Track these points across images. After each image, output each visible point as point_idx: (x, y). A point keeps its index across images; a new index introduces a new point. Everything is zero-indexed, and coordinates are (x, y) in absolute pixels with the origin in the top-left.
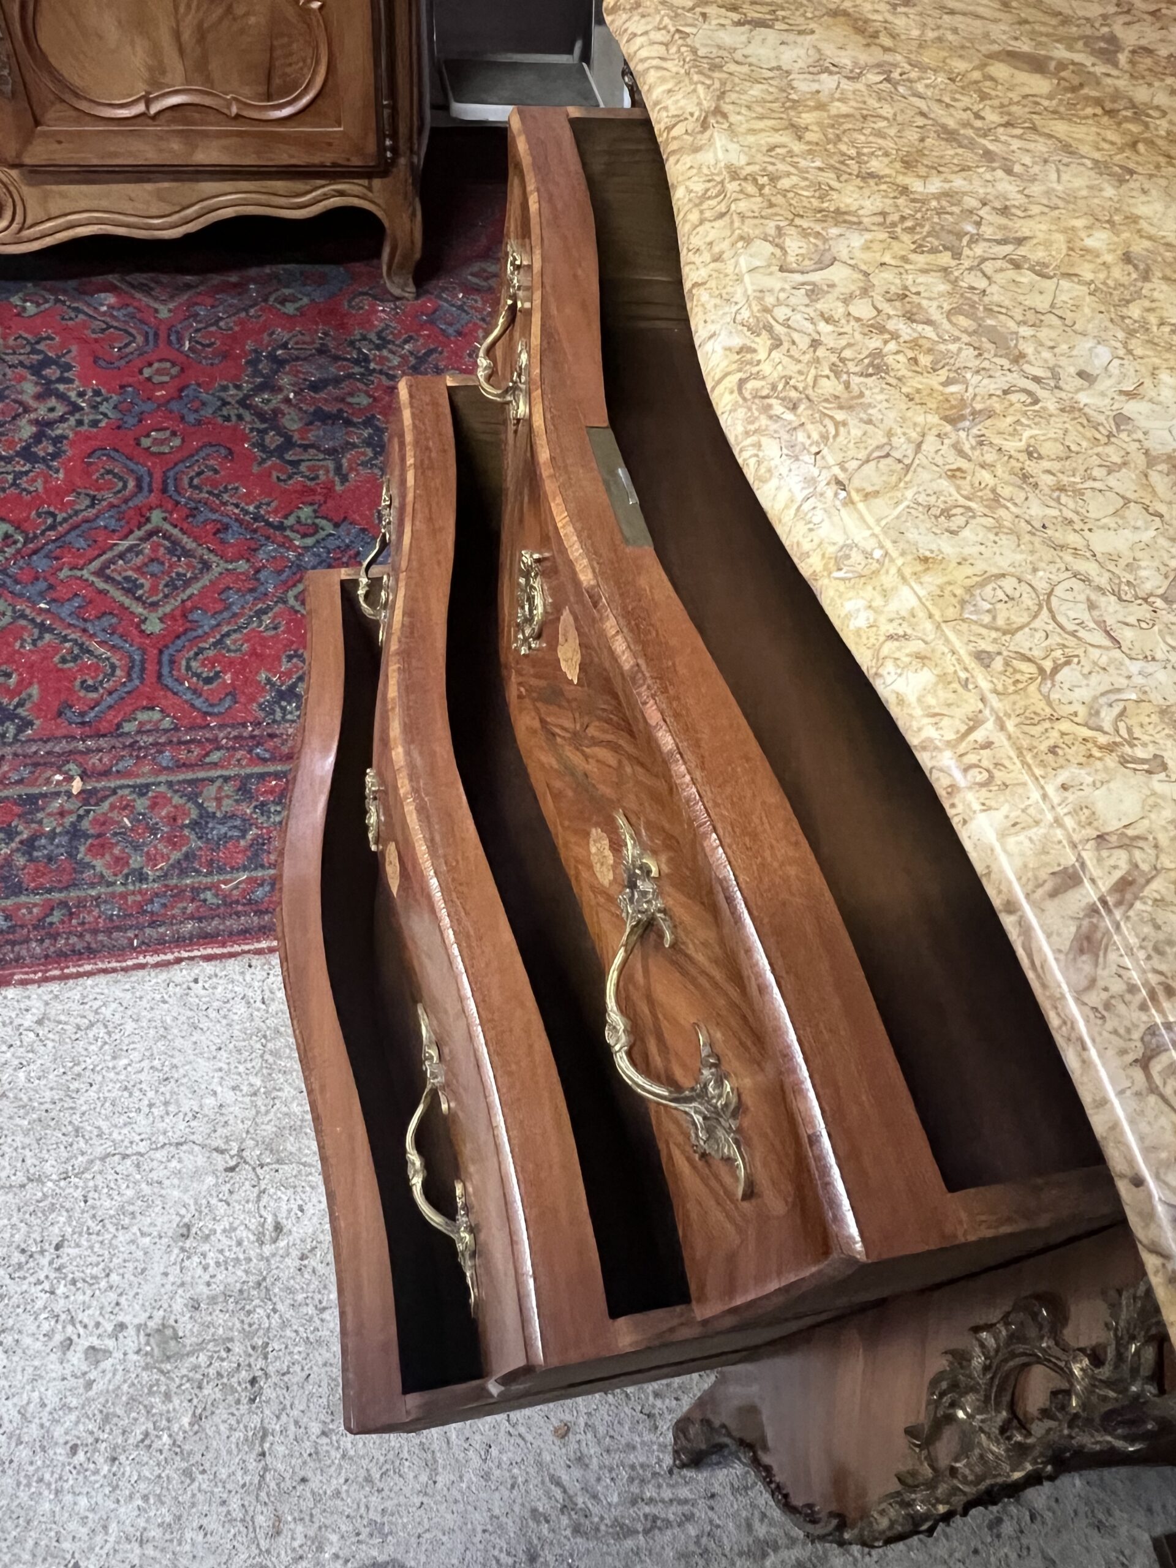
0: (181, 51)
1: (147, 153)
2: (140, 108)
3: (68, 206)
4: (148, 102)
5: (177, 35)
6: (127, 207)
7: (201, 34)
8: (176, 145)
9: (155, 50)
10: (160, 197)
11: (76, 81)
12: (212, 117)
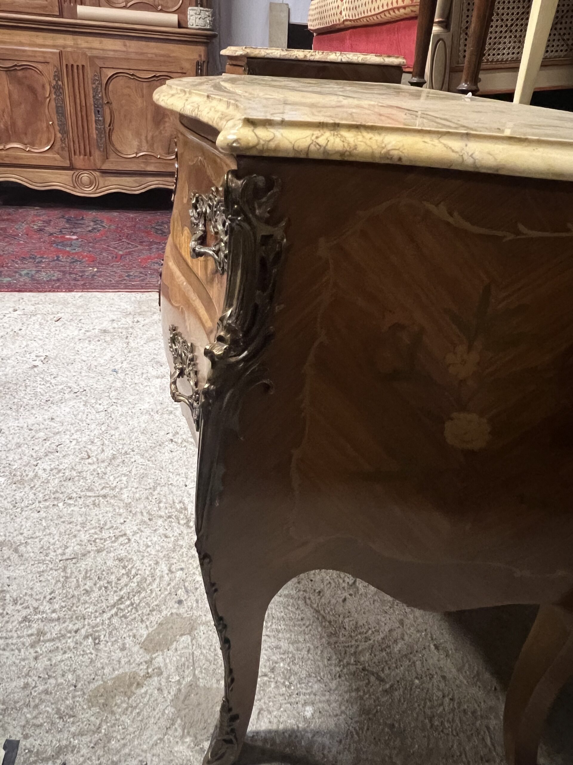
0: (147, 142)
1: (134, 167)
2: (134, 155)
3: (110, 184)
4: (137, 153)
5: (146, 137)
6: (126, 184)
7: (153, 137)
8: (142, 165)
9: (141, 142)
10: (135, 181)
11: (119, 149)
12: (153, 158)
